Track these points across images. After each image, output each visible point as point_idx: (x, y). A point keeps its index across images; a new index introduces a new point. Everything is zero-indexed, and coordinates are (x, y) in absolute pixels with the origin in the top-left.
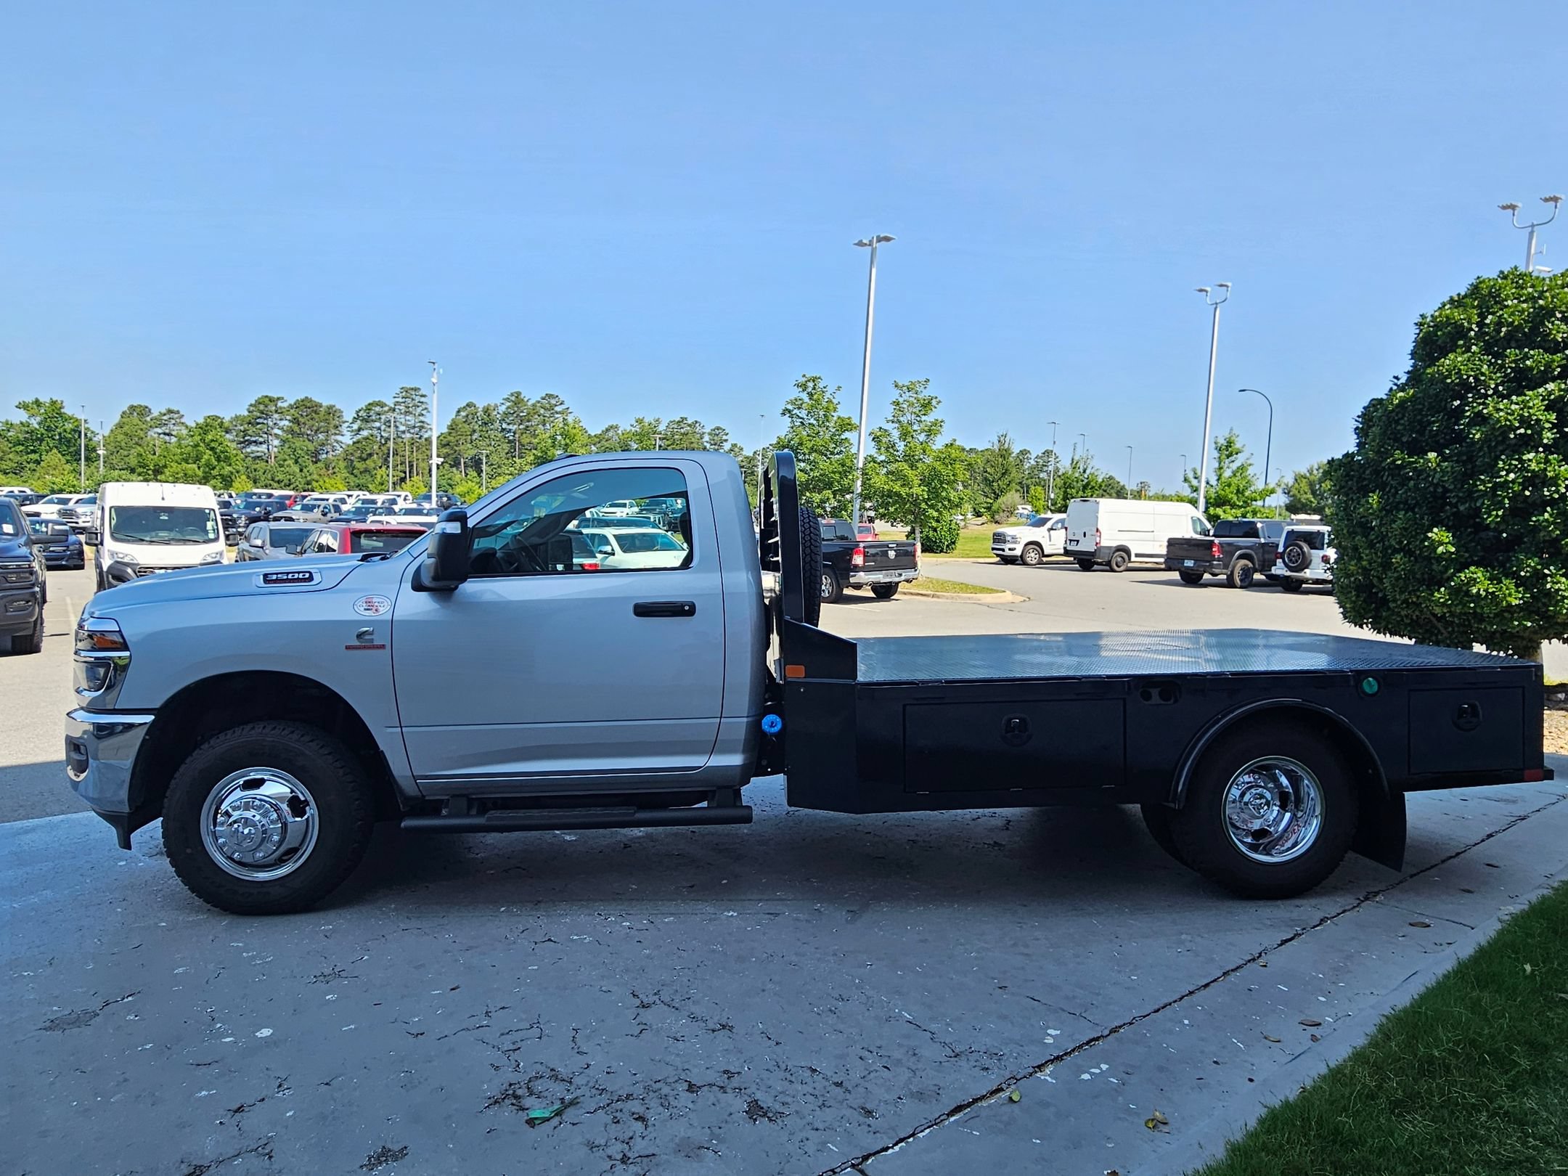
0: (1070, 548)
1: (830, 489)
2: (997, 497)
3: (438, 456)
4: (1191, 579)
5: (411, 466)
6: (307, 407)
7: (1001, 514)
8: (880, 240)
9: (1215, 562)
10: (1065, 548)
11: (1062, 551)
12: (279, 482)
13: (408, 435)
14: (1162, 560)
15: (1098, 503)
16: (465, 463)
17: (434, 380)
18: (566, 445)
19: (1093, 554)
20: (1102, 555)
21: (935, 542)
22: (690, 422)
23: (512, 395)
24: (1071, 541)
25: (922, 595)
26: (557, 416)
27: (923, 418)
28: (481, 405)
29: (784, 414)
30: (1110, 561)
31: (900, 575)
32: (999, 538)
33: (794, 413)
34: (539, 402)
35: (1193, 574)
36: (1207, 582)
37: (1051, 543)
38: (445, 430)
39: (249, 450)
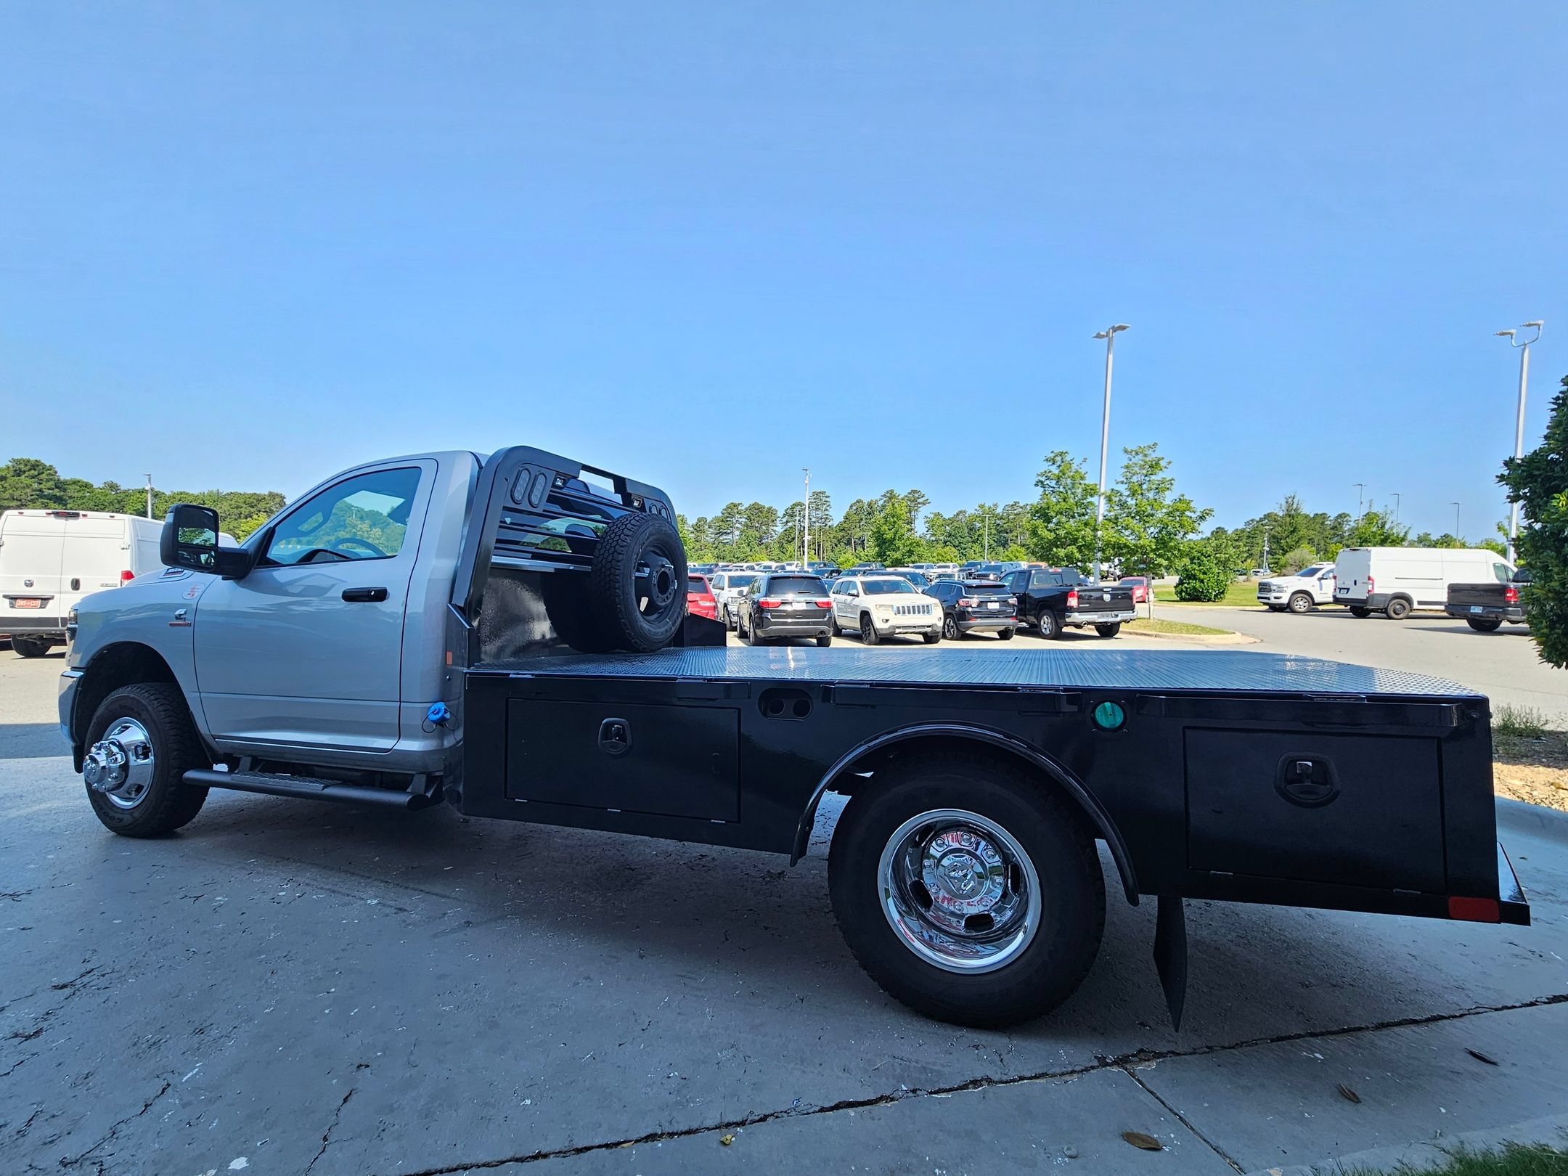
0: (1340, 596)
1: (1074, 545)
2: (1285, 552)
3: (809, 535)
4: (1484, 626)
5: (819, 545)
6: (756, 509)
7: (1289, 568)
8: (1115, 329)
9: (1510, 609)
10: (1334, 597)
11: (1331, 600)
12: (737, 558)
13: (817, 524)
14: (1442, 608)
15: (1370, 552)
16: (855, 542)
17: (806, 482)
18: (895, 522)
19: (1364, 602)
20: (1375, 602)
21: (1203, 592)
22: (1021, 505)
23: (888, 492)
24: (1341, 589)
25: (1145, 635)
26: (919, 505)
27: (1153, 477)
28: (866, 501)
29: (1037, 485)
30: (1386, 609)
31: (1117, 616)
32: (1264, 588)
33: (1045, 483)
34: (907, 496)
35: (1484, 621)
36: (1503, 630)
37: (1322, 592)
38: (842, 520)
39: (721, 538)
